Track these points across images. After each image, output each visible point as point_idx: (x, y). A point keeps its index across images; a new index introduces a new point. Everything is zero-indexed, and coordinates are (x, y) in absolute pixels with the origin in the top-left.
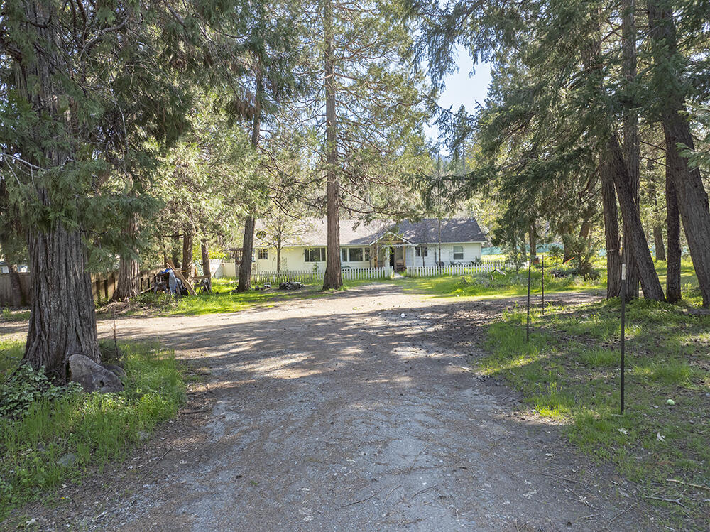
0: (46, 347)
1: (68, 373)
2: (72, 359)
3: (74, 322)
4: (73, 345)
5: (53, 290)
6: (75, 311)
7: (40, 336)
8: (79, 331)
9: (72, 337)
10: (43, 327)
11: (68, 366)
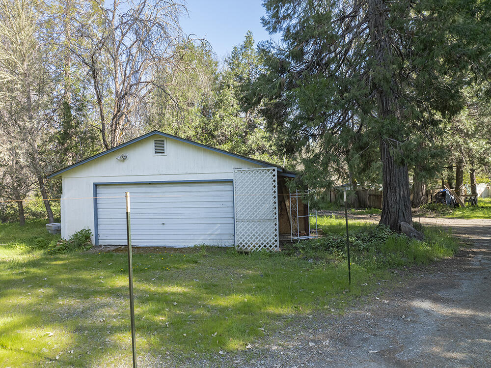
0: (390, 218)
1: (400, 230)
2: (402, 223)
3: (402, 207)
4: (401, 218)
5: (393, 192)
6: (403, 202)
7: (387, 212)
8: (404, 212)
9: (401, 214)
10: (388, 209)
11: (400, 226)
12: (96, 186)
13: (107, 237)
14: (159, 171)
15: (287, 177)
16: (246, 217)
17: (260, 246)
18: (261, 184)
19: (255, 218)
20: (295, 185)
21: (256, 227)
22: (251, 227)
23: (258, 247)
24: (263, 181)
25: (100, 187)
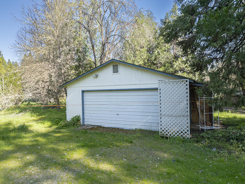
12: (83, 92)
13: (88, 120)
14: (115, 83)
15: (197, 86)
16: (166, 113)
17: (176, 133)
18: (177, 91)
19: (173, 114)
20: (202, 92)
21: (174, 121)
22: (170, 120)
23: (175, 134)
24: (179, 89)
25: (85, 92)
